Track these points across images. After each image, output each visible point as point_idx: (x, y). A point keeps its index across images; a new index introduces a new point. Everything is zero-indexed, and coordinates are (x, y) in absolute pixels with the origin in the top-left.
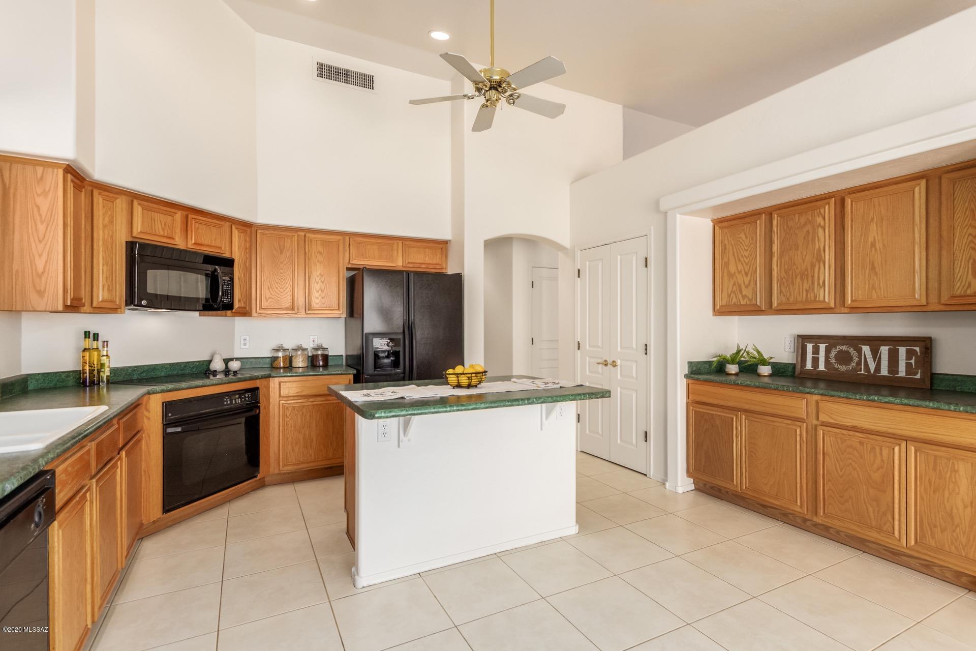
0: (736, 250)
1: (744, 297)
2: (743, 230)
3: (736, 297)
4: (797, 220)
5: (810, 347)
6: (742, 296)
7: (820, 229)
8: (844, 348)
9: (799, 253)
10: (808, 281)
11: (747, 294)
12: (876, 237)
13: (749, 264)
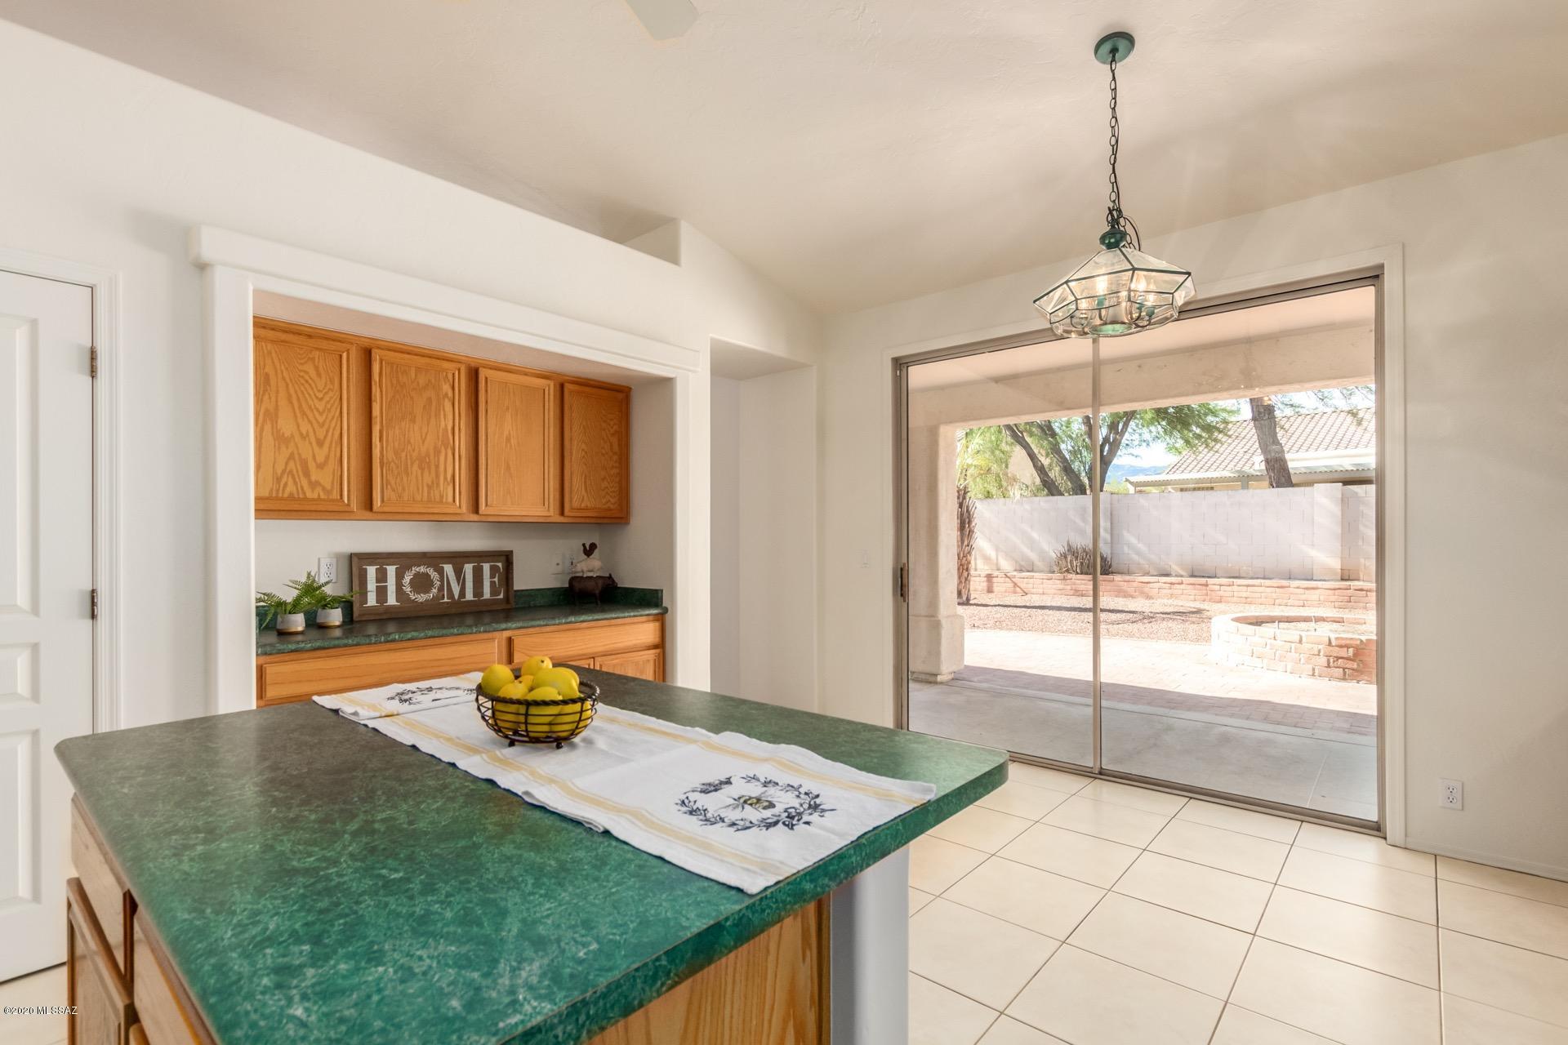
0: (296, 392)
1: (314, 485)
2: (313, 359)
3: (295, 483)
4: (413, 376)
5: (371, 571)
6: (310, 482)
7: (446, 400)
8: (422, 569)
9: (416, 428)
10: (430, 473)
11: (322, 482)
12: (512, 432)
13: (326, 426)
